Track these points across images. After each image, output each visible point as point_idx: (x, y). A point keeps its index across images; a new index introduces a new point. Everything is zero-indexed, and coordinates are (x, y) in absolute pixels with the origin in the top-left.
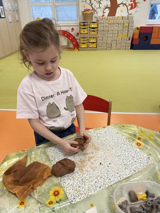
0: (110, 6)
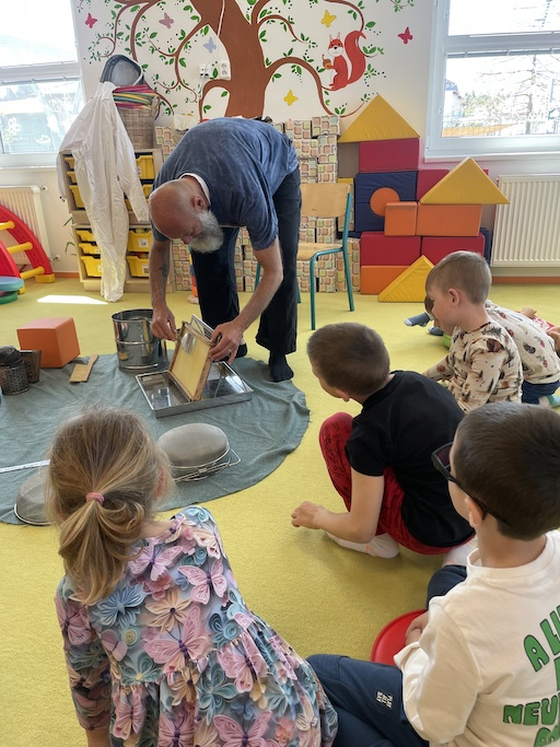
0: (228, 76)
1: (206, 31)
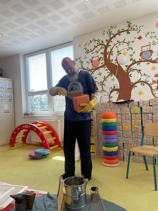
0: (119, 87)
1: (112, 76)
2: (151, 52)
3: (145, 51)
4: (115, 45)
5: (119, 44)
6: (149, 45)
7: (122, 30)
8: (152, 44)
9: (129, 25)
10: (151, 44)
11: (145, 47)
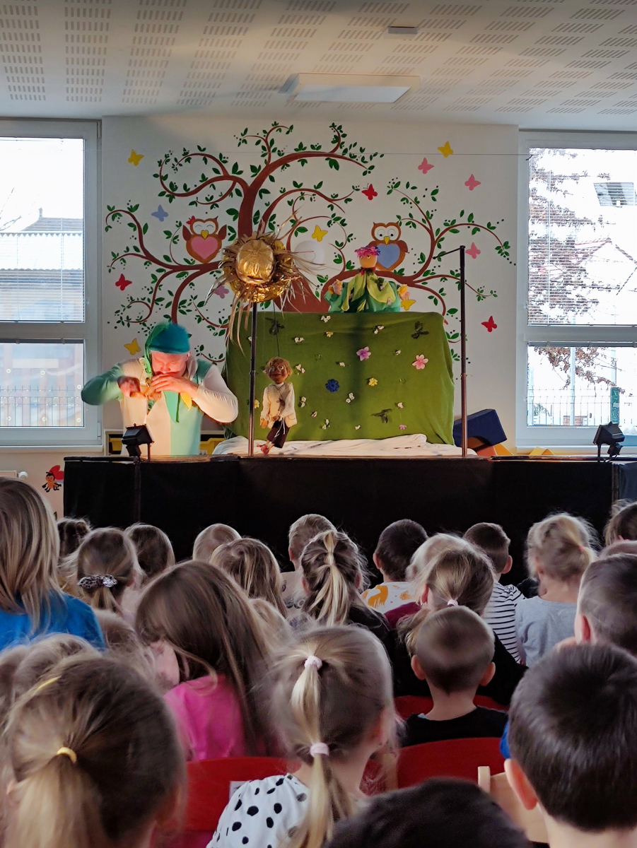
1: (267, 305)
2: (403, 247)
3: (383, 242)
4: (284, 193)
5: (299, 194)
6: (398, 225)
7: (312, 147)
8: (407, 224)
9: (337, 139)
10: (404, 223)
11: (386, 226)
